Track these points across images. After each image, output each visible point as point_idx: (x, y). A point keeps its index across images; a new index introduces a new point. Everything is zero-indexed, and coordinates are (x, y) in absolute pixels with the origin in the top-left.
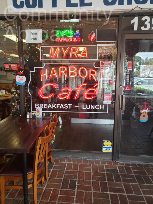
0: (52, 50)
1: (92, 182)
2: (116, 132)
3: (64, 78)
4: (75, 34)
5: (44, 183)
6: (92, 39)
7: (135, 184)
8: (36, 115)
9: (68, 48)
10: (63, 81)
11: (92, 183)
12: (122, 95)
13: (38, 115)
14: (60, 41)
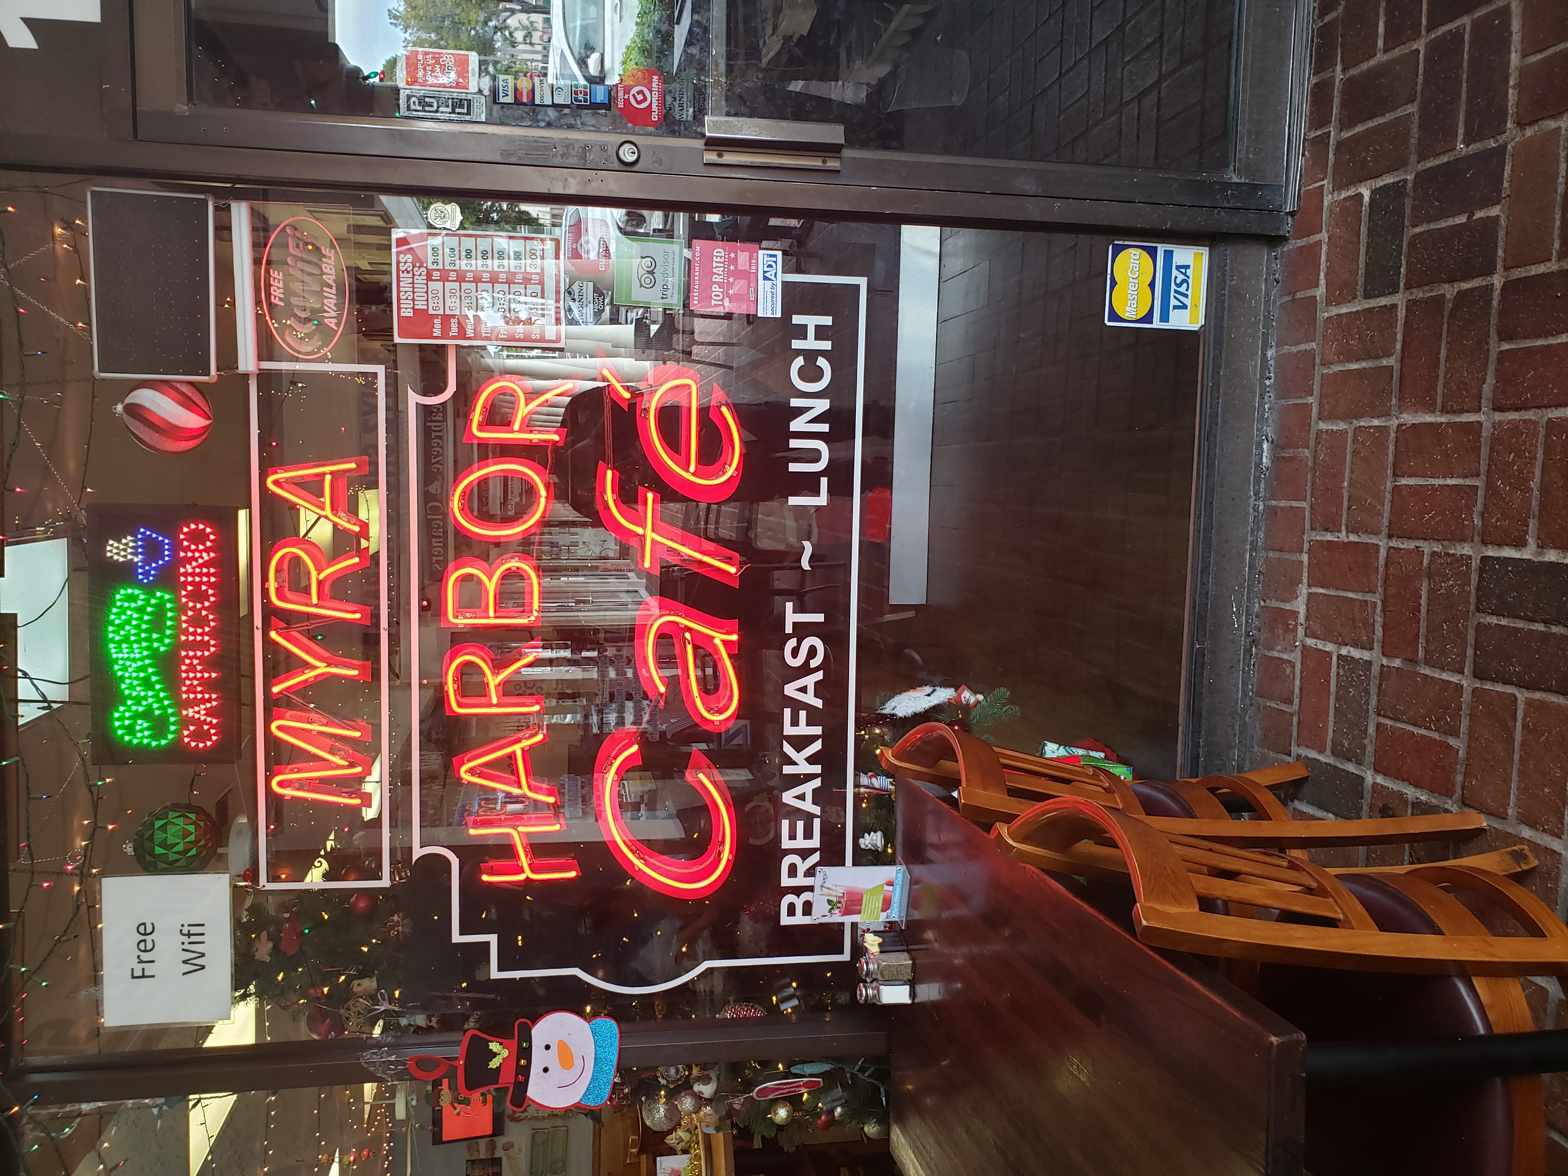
0: (300, 785)
1: (1498, 416)
2: (1033, 211)
3: (551, 662)
4: (146, 574)
5: (1518, 857)
6: (192, 421)
7: (1516, 25)
8: (883, 916)
9: (273, 634)
10: (575, 673)
11: (1513, 416)
12: (699, 144)
13: (887, 904)
14: (209, 712)
